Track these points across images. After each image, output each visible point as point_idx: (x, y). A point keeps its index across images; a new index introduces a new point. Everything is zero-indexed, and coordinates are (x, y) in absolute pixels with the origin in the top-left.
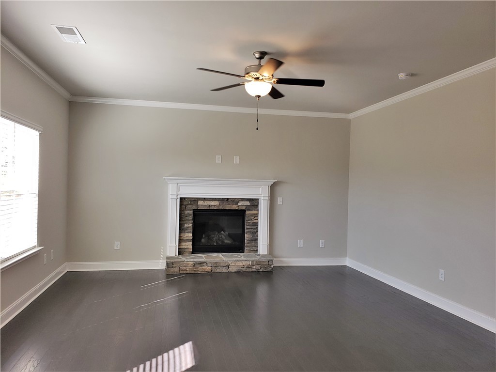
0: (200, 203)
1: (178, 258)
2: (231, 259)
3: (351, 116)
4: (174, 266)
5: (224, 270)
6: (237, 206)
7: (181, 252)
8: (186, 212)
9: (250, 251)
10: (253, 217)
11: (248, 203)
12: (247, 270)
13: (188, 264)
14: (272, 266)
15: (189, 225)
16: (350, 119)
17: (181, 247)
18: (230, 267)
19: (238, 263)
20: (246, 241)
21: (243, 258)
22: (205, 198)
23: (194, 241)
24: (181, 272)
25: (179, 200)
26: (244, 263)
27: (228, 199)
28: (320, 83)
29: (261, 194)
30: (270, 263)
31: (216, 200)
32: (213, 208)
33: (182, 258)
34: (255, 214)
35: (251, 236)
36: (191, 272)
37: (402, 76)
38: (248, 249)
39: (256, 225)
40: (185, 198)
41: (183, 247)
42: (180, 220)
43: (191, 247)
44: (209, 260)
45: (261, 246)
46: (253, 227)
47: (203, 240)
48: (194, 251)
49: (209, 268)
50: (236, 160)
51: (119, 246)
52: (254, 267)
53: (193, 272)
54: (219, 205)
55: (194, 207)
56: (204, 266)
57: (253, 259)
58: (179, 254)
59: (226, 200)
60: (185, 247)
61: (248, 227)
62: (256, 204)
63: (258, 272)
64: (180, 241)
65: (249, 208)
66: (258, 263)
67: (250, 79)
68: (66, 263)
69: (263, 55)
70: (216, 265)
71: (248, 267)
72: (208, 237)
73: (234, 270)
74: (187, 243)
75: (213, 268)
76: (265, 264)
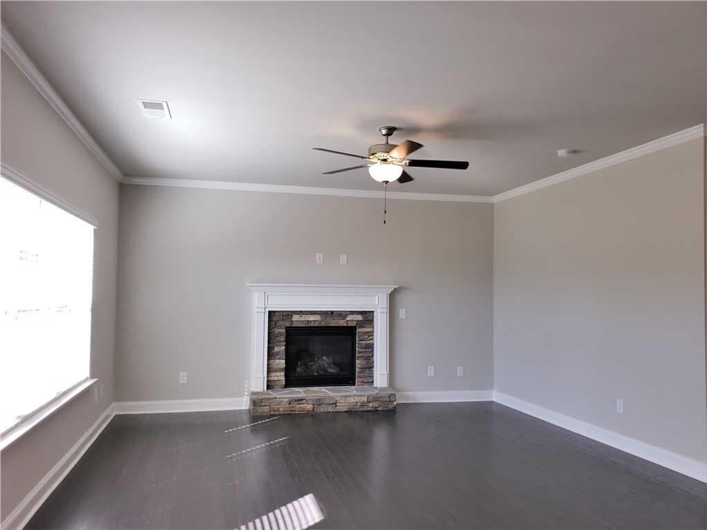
0: (295, 318)
1: (268, 394)
2: (340, 394)
3: (495, 199)
4: (263, 404)
5: (330, 409)
6: (344, 321)
7: (270, 386)
8: (277, 331)
9: (364, 383)
10: (367, 337)
11: (360, 318)
12: (362, 409)
13: (281, 402)
14: (395, 403)
15: (280, 349)
16: (493, 204)
17: (270, 379)
18: (338, 404)
19: (349, 400)
20: (357, 369)
21: (355, 392)
22: (301, 312)
23: (288, 370)
24: (272, 413)
25: (267, 314)
26: (357, 399)
27: (332, 312)
28: (463, 165)
29: (378, 304)
30: (392, 399)
31: (317, 314)
32: (312, 325)
33: (272, 394)
34: (369, 332)
35: (364, 362)
36: (286, 413)
37: (562, 153)
38: (361, 380)
39: (370, 347)
40: (274, 312)
41: (273, 378)
42: (269, 342)
43: (284, 379)
44: (309, 395)
45: (378, 376)
46: (367, 350)
47: (299, 370)
48: (288, 384)
49: (309, 407)
50: (343, 259)
51: (185, 379)
52: (371, 405)
53: (288, 412)
54: (321, 321)
55: (288, 324)
56: (302, 404)
57: (369, 393)
58: (268, 389)
59: (329, 313)
60: (276, 378)
61: (360, 350)
62: (371, 318)
63: (375, 411)
64: (270, 370)
65: (360, 324)
66: (376, 399)
67: (375, 160)
68: (114, 404)
69: (391, 131)
70: (319, 402)
71: (363, 405)
72: (305, 364)
73: (344, 409)
74: (278, 374)
75: (315, 406)
76: (385, 400)
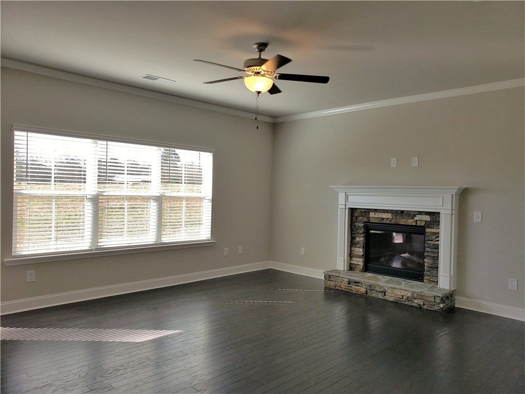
0: (372, 215)
2: (388, 285)
4: (331, 279)
5: (380, 296)
6: (411, 221)
7: (351, 268)
8: (357, 224)
9: (430, 281)
10: (434, 237)
11: (428, 218)
12: (407, 303)
13: (344, 281)
14: (443, 306)
15: (360, 239)
17: (352, 262)
18: (386, 293)
19: (395, 291)
21: (402, 286)
22: (376, 210)
23: (367, 258)
24: (336, 288)
25: (347, 210)
26: (403, 293)
27: (402, 212)
29: (444, 205)
30: (437, 300)
31: (388, 212)
32: (385, 221)
34: (435, 233)
35: (431, 261)
36: (346, 290)
38: (428, 278)
39: (436, 248)
40: (356, 209)
41: (354, 262)
42: (352, 233)
43: (362, 264)
44: (364, 280)
45: (442, 277)
46: (433, 250)
48: (366, 269)
49: (362, 290)
50: (415, 161)
51: (304, 252)
52: (415, 301)
54: (392, 219)
55: (365, 220)
56: (358, 286)
57: (414, 290)
58: (348, 270)
59: (399, 212)
60: (356, 263)
61: (429, 249)
62: (437, 219)
64: (351, 255)
65: (428, 224)
66: (421, 297)
70: (371, 287)
71: (408, 299)
73: (391, 299)
74: (358, 259)
75: (368, 291)
76: (430, 300)
